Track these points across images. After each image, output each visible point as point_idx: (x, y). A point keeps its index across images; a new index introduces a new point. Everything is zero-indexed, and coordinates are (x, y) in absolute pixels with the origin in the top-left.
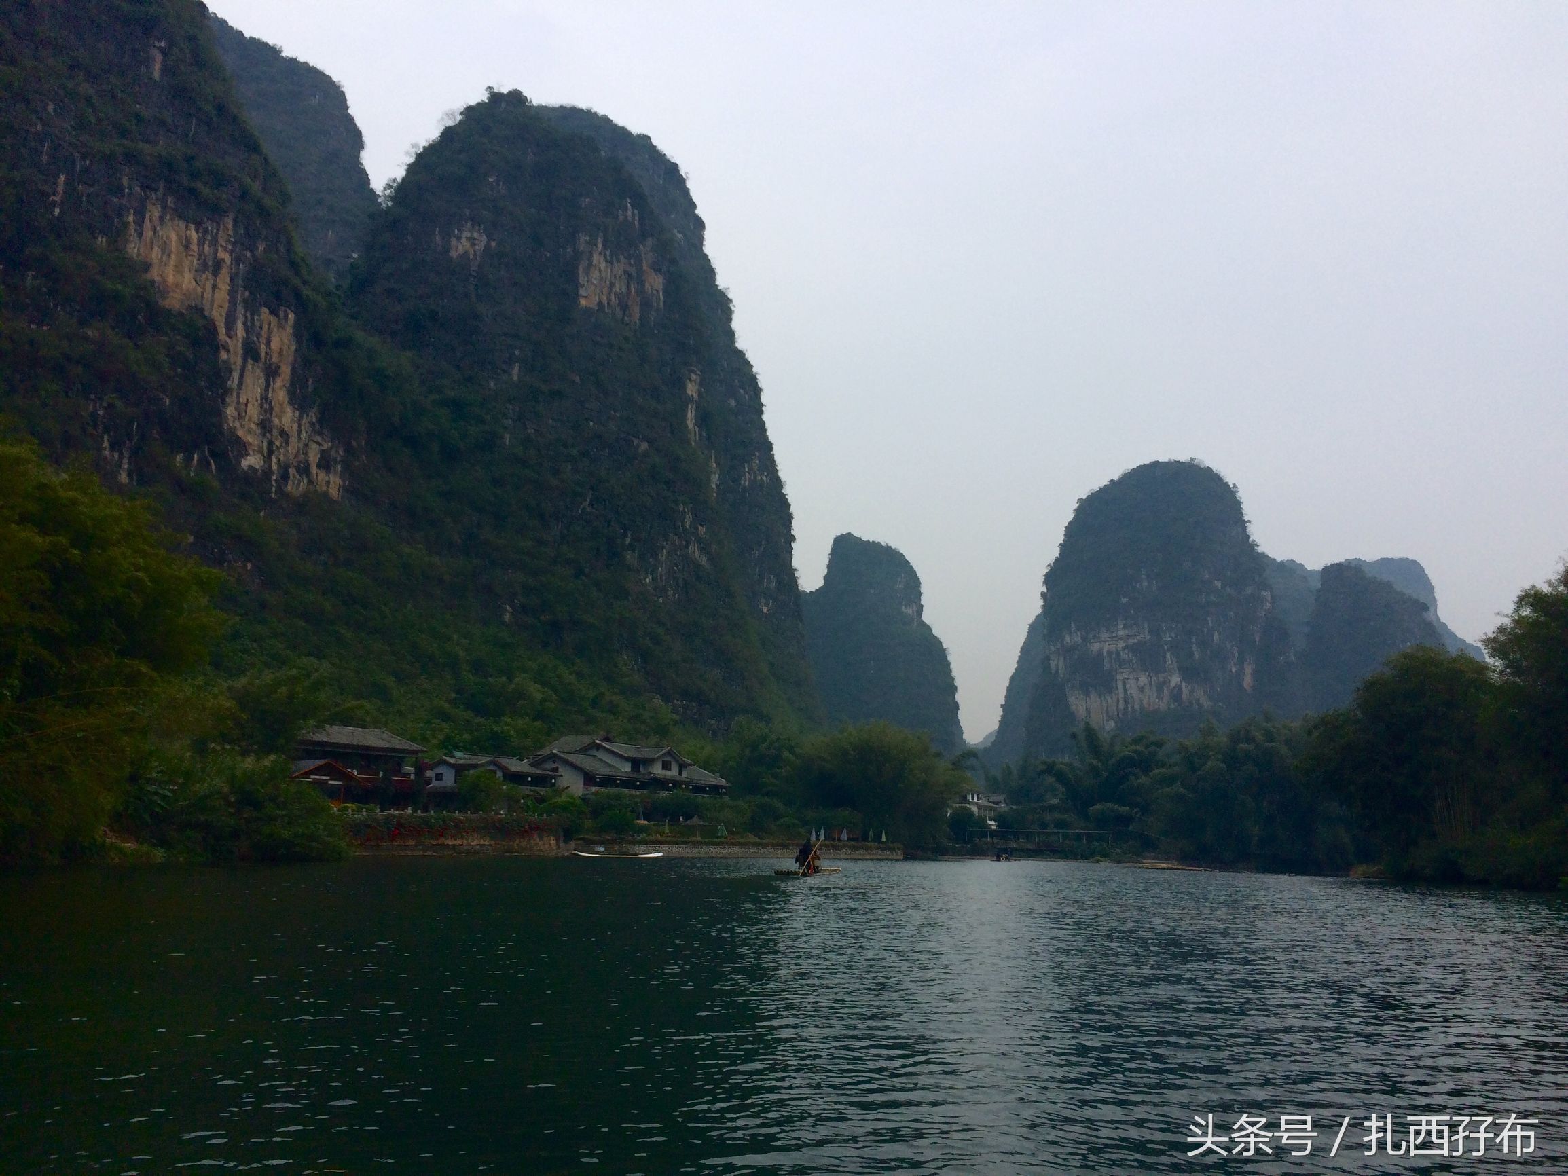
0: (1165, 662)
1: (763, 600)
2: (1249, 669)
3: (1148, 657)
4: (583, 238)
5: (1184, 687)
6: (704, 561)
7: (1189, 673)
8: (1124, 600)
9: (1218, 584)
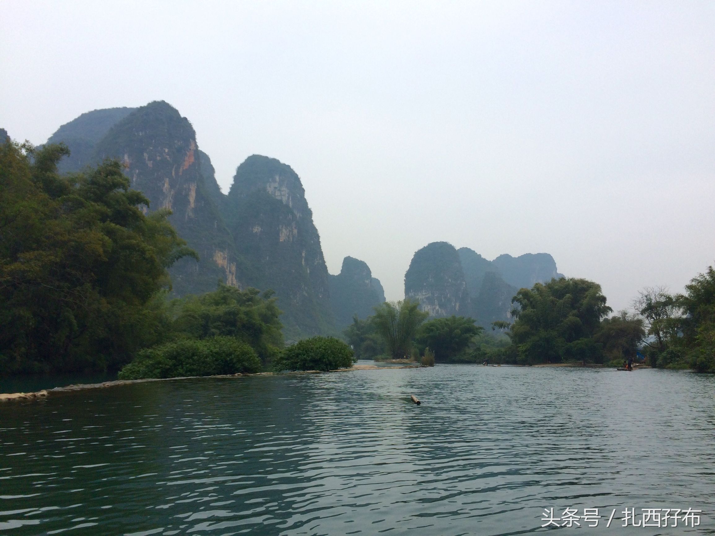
0: (435, 302)
1: (320, 294)
2: (458, 305)
3: (430, 301)
4: (280, 226)
5: (439, 310)
6: (306, 295)
7: (441, 306)
8: (425, 284)
9: (450, 280)
